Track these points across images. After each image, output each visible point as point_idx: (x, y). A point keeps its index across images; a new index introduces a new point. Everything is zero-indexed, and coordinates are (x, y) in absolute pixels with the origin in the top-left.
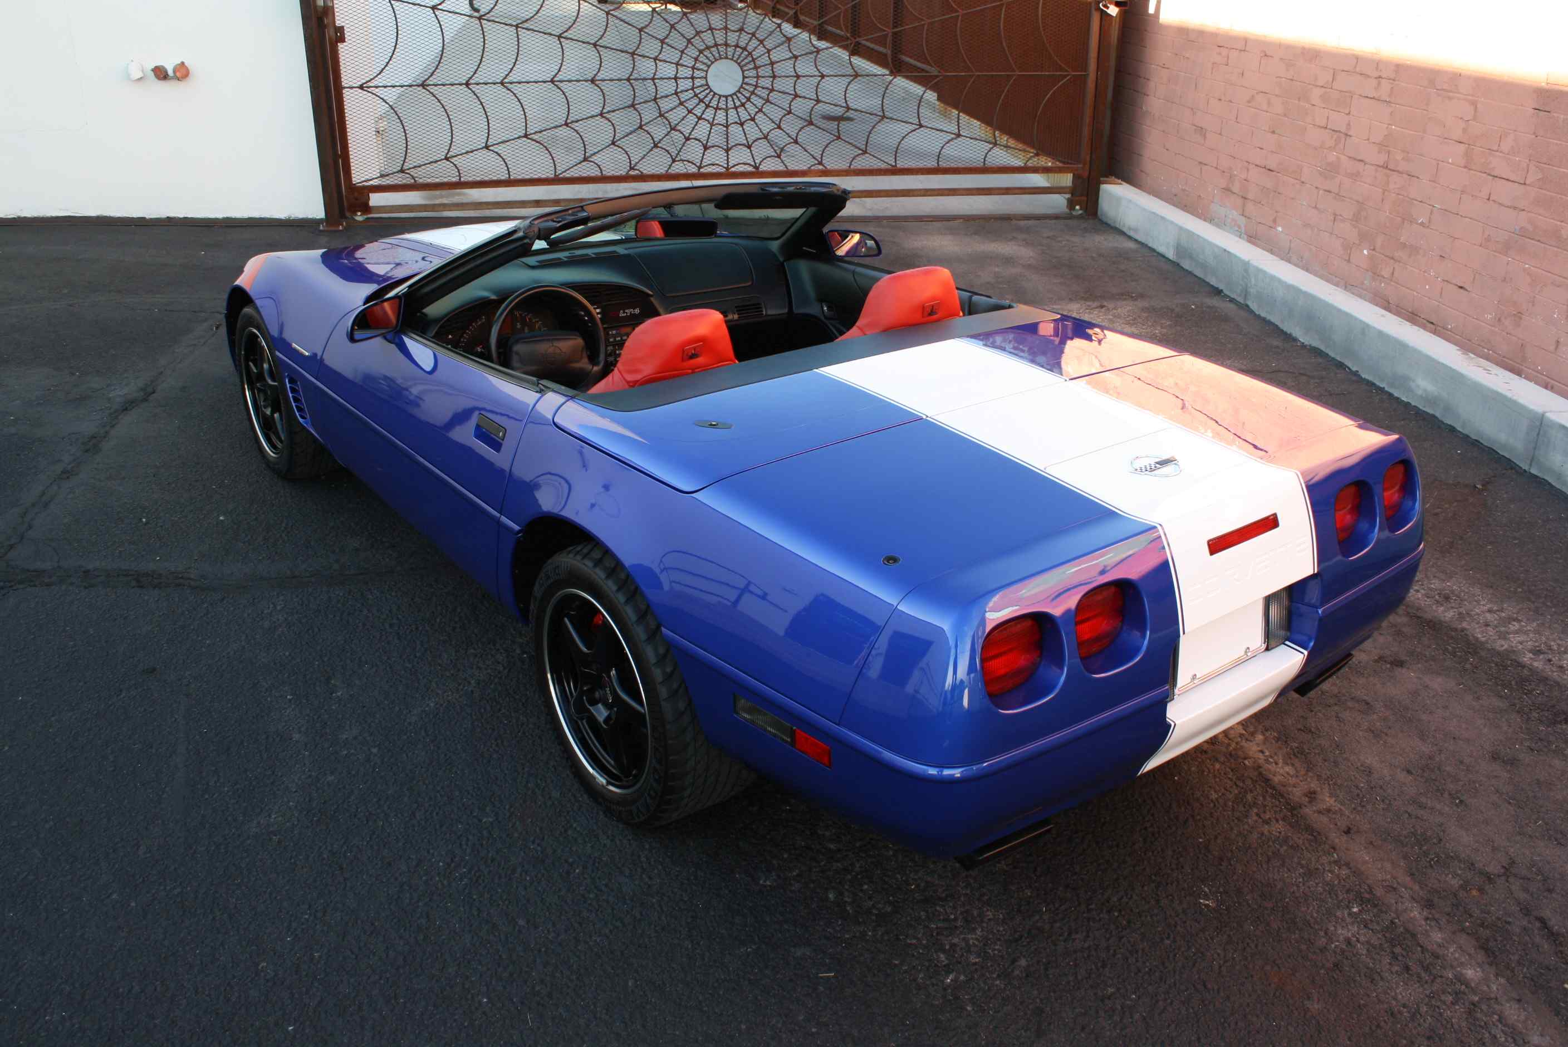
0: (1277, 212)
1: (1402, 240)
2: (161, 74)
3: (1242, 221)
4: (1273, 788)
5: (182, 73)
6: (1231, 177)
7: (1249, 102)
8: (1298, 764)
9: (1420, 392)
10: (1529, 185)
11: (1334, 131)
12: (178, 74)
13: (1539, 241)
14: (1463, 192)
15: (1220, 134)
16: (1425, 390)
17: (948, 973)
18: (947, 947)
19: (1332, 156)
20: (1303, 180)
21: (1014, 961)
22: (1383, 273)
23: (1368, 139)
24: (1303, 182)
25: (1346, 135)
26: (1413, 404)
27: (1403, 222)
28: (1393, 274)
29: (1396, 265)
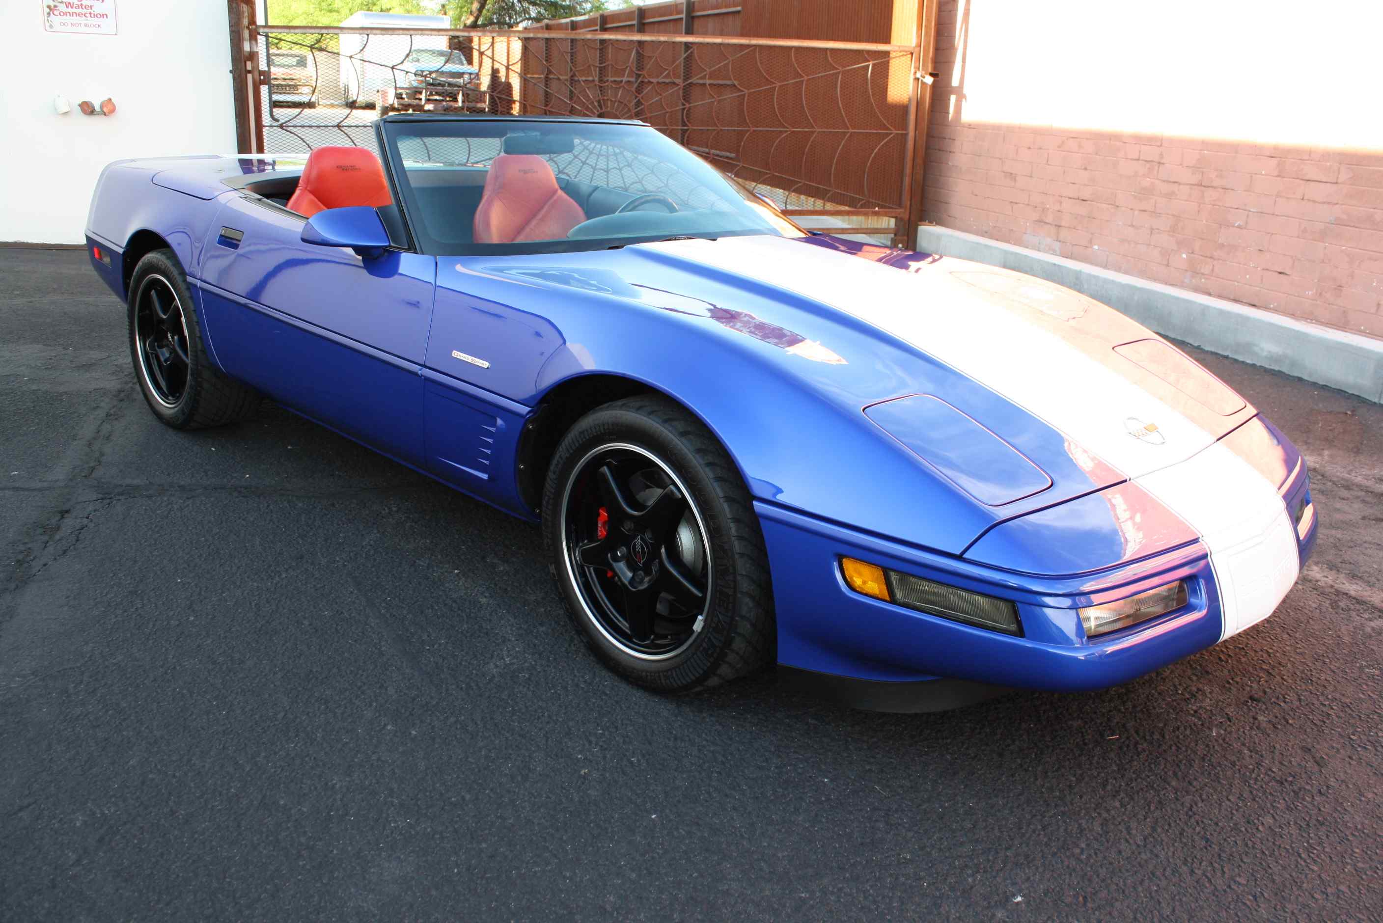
0: (1092, 234)
1: (1220, 241)
2: (87, 109)
3: (1057, 246)
4: (1354, 598)
5: (108, 109)
6: (1044, 210)
7: (1059, 147)
8: (1360, 583)
9: (1265, 354)
10: (1341, 183)
11: (1146, 161)
12: (105, 110)
13: (1353, 226)
14: (1277, 196)
15: (1031, 177)
16: (1270, 352)
17: (1210, 729)
18: (1192, 712)
19: (1146, 182)
20: (1117, 204)
21: (1255, 719)
22: (1202, 271)
23: (1181, 165)
24: (1118, 206)
25: (1159, 163)
26: (1259, 364)
27: (1221, 227)
28: (1213, 270)
29: (1215, 262)
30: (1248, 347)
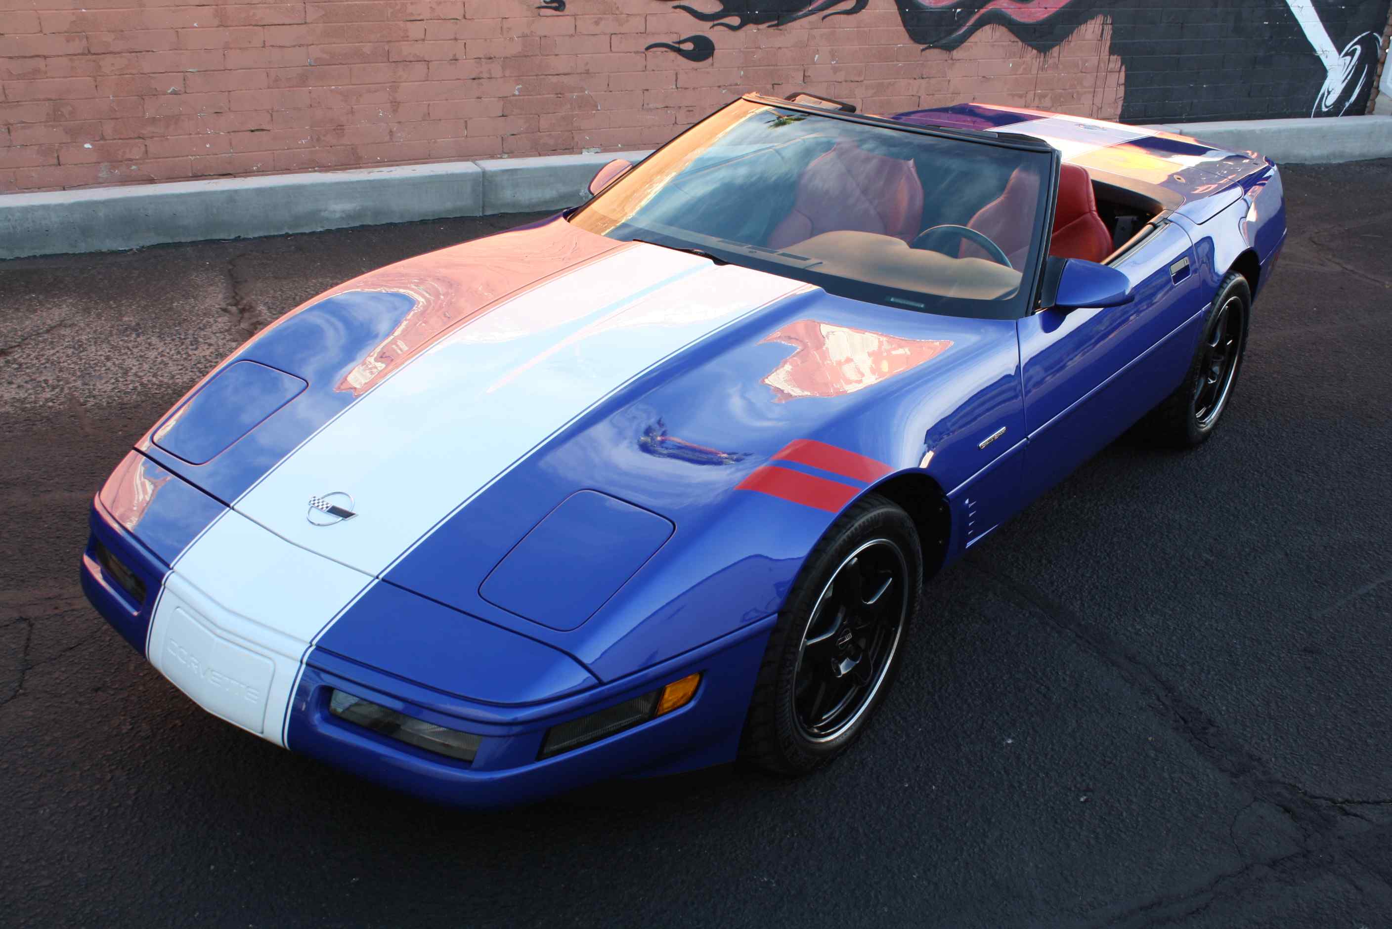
9: (338, 215)
10: (311, 23)
13: (338, 64)
14: (225, 49)
16: (343, 212)
22: (129, 156)
28: (146, 152)
29: (148, 142)
30: (313, 216)
